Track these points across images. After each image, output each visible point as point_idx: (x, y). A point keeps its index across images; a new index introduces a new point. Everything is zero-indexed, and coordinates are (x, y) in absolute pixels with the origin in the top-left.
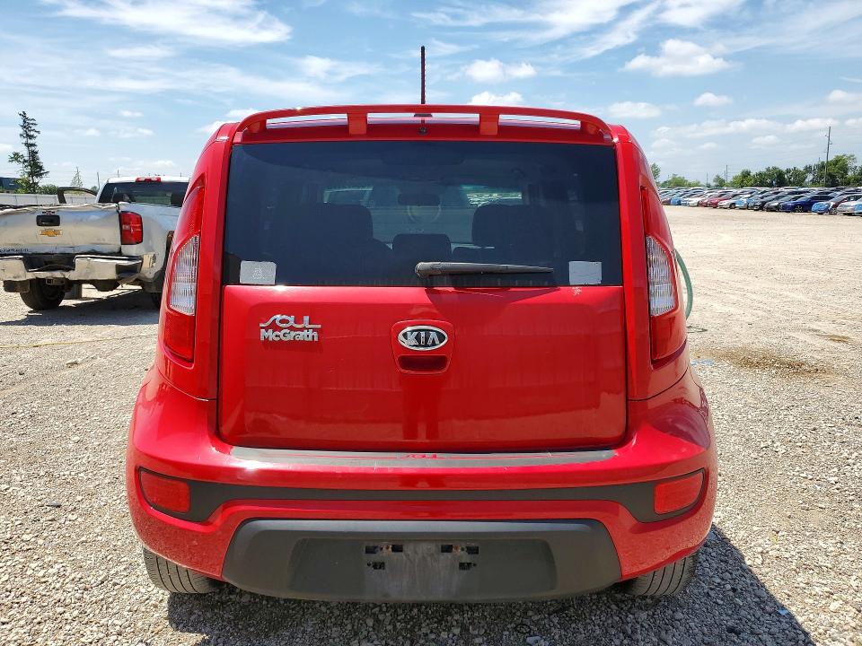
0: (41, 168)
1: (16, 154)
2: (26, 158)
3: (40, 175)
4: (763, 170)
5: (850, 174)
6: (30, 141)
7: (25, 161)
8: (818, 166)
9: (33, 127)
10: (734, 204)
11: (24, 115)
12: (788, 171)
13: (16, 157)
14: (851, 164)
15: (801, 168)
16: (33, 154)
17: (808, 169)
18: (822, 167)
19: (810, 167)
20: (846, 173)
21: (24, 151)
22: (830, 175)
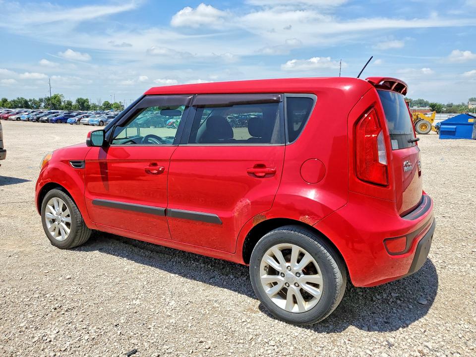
4: (16, 99)
5: (63, 104)
8: (46, 99)
10: (19, 118)
12: (30, 100)
14: (63, 99)
15: (37, 99)
17: (41, 100)
18: (49, 99)
19: (42, 99)
20: (61, 103)
22: (53, 104)
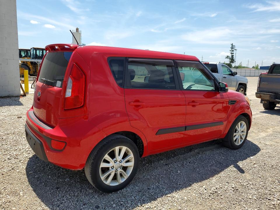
0: (234, 60)
1: (228, 56)
2: (230, 57)
3: (233, 62)
6: (232, 52)
7: (230, 58)
9: (234, 48)
11: (232, 44)
13: (228, 57)
16: (232, 56)
21: (230, 55)
